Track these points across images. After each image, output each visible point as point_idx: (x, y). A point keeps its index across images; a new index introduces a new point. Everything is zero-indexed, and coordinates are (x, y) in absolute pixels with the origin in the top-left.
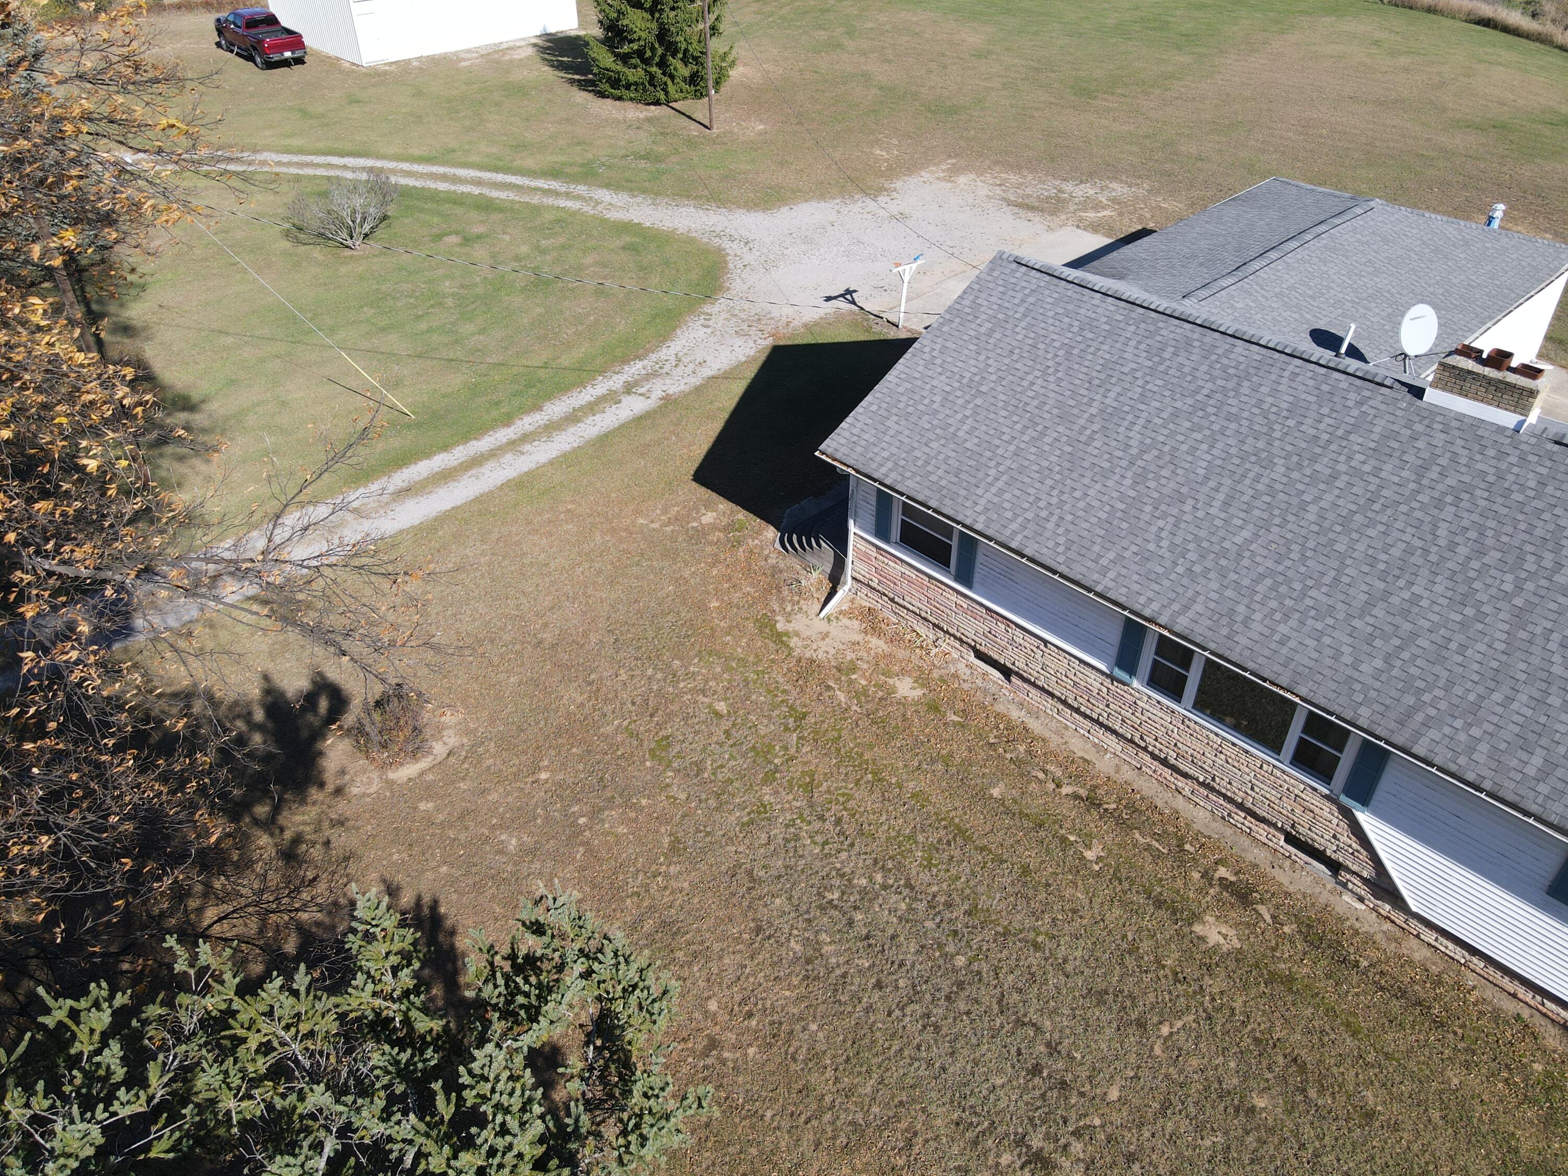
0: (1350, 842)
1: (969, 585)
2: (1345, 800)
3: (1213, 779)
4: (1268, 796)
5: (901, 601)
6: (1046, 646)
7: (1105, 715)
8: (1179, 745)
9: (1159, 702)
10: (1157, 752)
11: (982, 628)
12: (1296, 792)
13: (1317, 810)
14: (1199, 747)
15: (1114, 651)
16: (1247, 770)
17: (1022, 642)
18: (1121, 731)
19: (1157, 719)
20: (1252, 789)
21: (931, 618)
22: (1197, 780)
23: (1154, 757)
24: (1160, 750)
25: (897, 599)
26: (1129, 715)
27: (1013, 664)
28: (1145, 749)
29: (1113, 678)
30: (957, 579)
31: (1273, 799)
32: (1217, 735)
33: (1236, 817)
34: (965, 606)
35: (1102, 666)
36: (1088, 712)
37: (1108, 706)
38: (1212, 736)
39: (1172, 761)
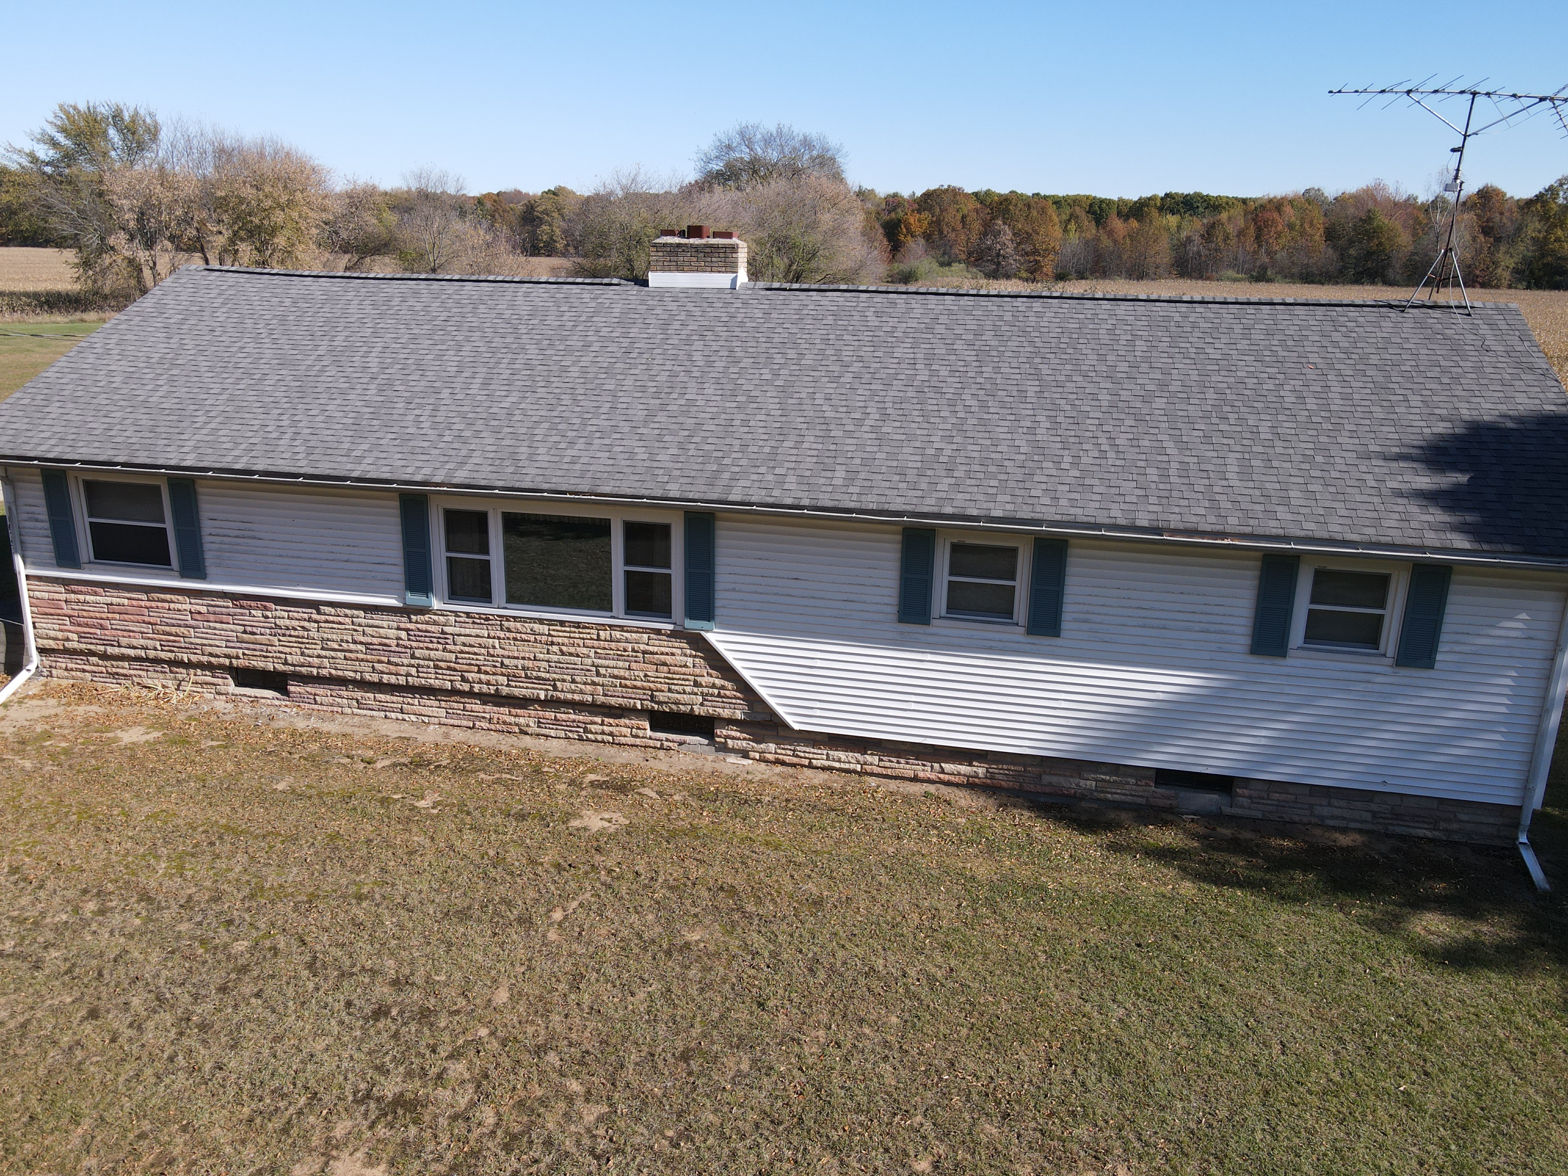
0: (711, 680)
1: (202, 576)
2: (692, 625)
3: (555, 688)
4: (616, 672)
5: (116, 651)
6: (319, 613)
7: (413, 671)
8: (506, 661)
9: (468, 614)
10: (485, 689)
11: (233, 630)
12: (643, 647)
13: (668, 659)
14: (526, 650)
15: (398, 572)
16: (585, 651)
17: (288, 622)
18: (437, 683)
19: (471, 640)
20: (598, 674)
21: (163, 655)
22: (537, 700)
23: (484, 698)
24: (488, 683)
25: (110, 650)
26: (439, 654)
27: (286, 663)
28: (471, 694)
29: (406, 611)
30: (185, 574)
31: (622, 673)
32: (541, 621)
33: (593, 728)
34: (204, 609)
35: (392, 602)
36: (393, 680)
37: (413, 657)
38: (537, 627)
39: (505, 691)
